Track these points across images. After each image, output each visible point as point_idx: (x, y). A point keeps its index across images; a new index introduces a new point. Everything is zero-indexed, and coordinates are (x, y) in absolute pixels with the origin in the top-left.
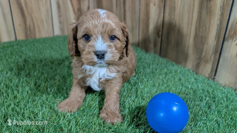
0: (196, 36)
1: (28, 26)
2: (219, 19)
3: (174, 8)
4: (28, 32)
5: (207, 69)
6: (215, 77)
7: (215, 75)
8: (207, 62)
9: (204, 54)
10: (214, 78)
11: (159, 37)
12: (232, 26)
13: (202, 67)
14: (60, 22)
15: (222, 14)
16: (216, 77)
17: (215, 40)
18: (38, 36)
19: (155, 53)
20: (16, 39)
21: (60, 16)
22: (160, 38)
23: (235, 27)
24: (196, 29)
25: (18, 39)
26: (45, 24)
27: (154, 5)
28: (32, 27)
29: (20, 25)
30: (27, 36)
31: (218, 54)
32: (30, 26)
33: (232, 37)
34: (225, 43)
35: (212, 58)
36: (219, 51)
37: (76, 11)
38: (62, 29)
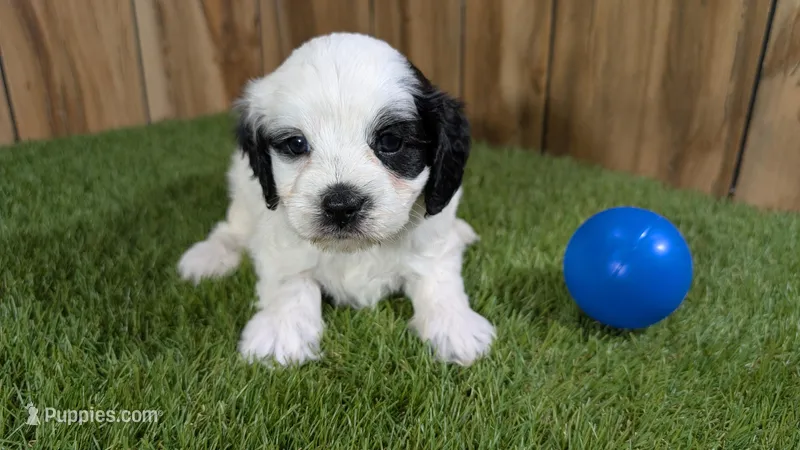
0: (669, 74)
1: (58, 91)
2: (742, 16)
4: (60, 113)
5: (710, 169)
6: (732, 190)
7: (734, 183)
8: (706, 148)
9: (696, 125)
10: (731, 195)
11: (537, 91)
12: (783, 32)
13: (690, 166)
14: (168, 74)
16: (739, 191)
17: (731, 78)
18: (93, 126)
19: (526, 145)
20: (17, 138)
21: (165, 51)
22: (543, 95)
23: (792, 34)
24: (668, 52)
25: (24, 137)
26: (117, 81)
28: (72, 94)
29: (28, 86)
30: (54, 124)
31: (742, 122)
32: (64, 88)
33: (783, 65)
34: (765, 85)
35: (725, 134)
36: (746, 110)
37: (219, 31)
38: (175, 98)
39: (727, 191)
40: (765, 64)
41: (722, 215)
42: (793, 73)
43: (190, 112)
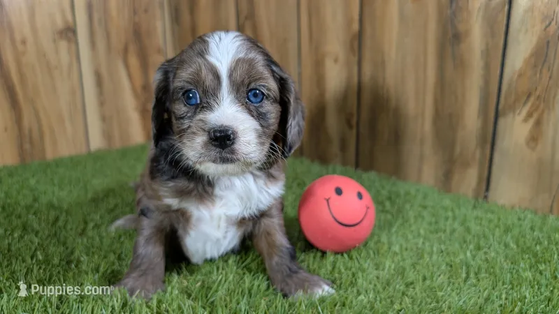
0: (438, 115)
1: (26, 132)
2: (482, 76)
3: (383, 63)
4: (27, 146)
5: (470, 179)
6: (486, 194)
7: (487, 189)
8: (466, 165)
9: (458, 150)
10: (486, 197)
11: (350, 126)
12: (510, 85)
13: (456, 177)
14: (104, 119)
15: (487, 67)
16: (491, 194)
17: (478, 117)
18: (50, 155)
19: (344, 163)
21: (102, 104)
22: (354, 131)
23: (516, 87)
24: (436, 101)
26: (68, 124)
27: (336, 61)
29: (6, 130)
30: (22, 154)
31: (489, 146)
32: (30, 131)
33: (512, 108)
34: (501, 122)
35: (478, 155)
36: (490, 139)
37: (139, 90)
38: (107, 135)
39: (482, 194)
40: (501, 107)
41: (479, 213)
42: (519, 114)
43: (118, 144)
